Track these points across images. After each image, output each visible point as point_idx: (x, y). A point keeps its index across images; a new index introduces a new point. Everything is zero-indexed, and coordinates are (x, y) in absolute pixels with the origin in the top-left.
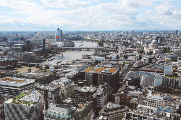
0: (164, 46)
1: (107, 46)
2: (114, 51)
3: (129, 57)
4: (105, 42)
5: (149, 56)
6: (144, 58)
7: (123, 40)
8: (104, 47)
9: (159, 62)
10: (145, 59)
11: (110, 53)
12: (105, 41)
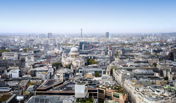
0: (88, 55)
1: (7, 58)
2: (17, 65)
3: (37, 74)
4: (6, 51)
5: (66, 71)
6: (58, 74)
7: (35, 48)
8: (4, 59)
9: (76, 79)
10: (59, 76)
11: (10, 68)
12: (7, 49)
